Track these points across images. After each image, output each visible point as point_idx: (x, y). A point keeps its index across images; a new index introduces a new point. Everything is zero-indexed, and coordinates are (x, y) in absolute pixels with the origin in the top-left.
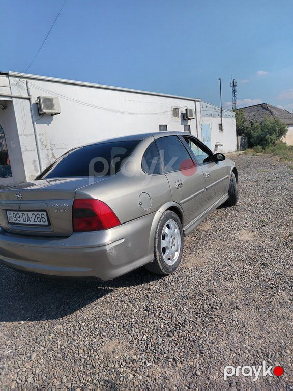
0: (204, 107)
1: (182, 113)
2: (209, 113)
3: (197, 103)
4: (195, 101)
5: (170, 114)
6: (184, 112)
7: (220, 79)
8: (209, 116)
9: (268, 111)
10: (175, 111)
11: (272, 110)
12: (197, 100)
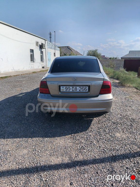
0: (49, 43)
1: (40, 45)
2: (50, 47)
3: (46, 41)
4: (45, 40)
5: (35, 44)
6: (41, 44)
7: (55, 32)
8: (50, 48)
9: (71, 50)
10: (37, 43)
11: (72, 50)
12: (46, 39)
